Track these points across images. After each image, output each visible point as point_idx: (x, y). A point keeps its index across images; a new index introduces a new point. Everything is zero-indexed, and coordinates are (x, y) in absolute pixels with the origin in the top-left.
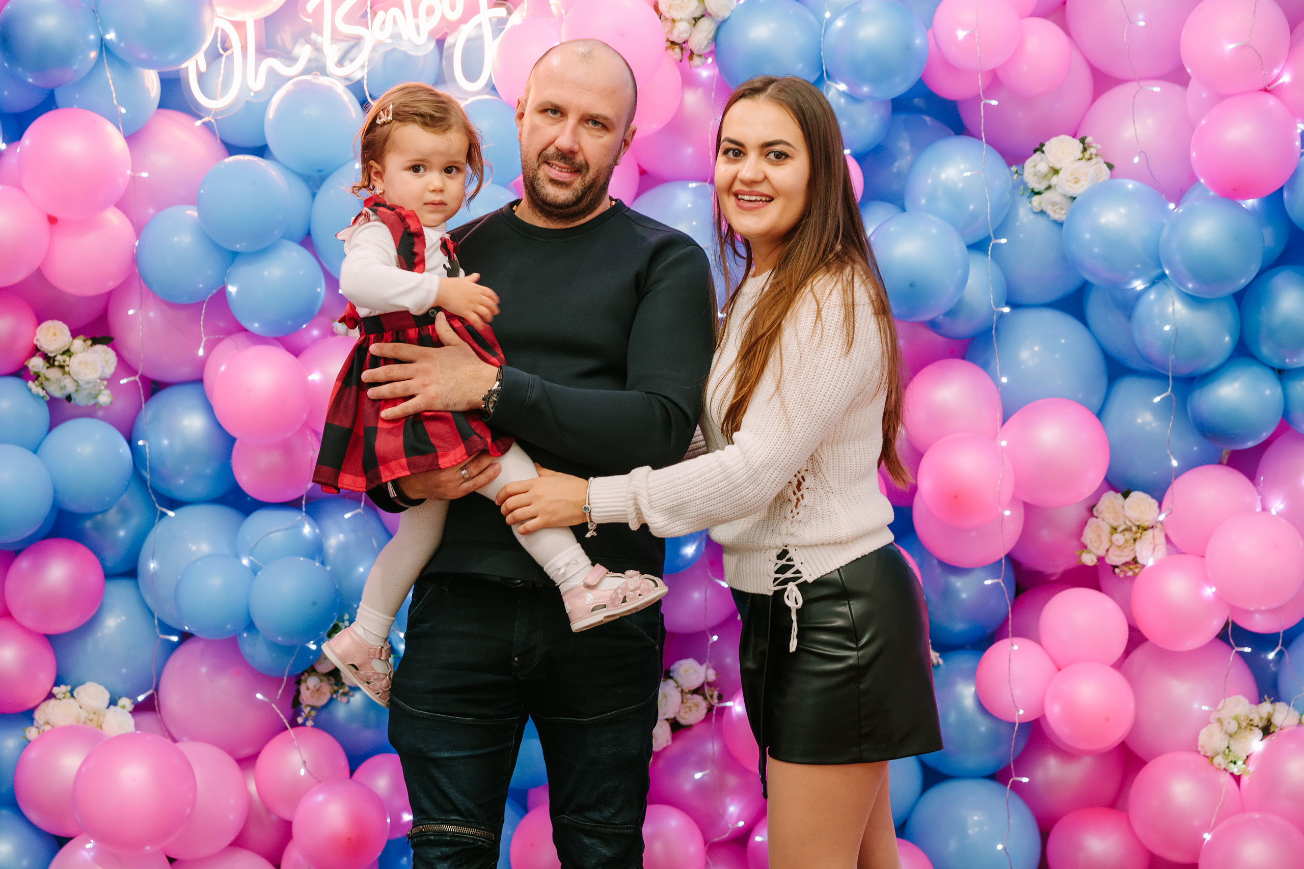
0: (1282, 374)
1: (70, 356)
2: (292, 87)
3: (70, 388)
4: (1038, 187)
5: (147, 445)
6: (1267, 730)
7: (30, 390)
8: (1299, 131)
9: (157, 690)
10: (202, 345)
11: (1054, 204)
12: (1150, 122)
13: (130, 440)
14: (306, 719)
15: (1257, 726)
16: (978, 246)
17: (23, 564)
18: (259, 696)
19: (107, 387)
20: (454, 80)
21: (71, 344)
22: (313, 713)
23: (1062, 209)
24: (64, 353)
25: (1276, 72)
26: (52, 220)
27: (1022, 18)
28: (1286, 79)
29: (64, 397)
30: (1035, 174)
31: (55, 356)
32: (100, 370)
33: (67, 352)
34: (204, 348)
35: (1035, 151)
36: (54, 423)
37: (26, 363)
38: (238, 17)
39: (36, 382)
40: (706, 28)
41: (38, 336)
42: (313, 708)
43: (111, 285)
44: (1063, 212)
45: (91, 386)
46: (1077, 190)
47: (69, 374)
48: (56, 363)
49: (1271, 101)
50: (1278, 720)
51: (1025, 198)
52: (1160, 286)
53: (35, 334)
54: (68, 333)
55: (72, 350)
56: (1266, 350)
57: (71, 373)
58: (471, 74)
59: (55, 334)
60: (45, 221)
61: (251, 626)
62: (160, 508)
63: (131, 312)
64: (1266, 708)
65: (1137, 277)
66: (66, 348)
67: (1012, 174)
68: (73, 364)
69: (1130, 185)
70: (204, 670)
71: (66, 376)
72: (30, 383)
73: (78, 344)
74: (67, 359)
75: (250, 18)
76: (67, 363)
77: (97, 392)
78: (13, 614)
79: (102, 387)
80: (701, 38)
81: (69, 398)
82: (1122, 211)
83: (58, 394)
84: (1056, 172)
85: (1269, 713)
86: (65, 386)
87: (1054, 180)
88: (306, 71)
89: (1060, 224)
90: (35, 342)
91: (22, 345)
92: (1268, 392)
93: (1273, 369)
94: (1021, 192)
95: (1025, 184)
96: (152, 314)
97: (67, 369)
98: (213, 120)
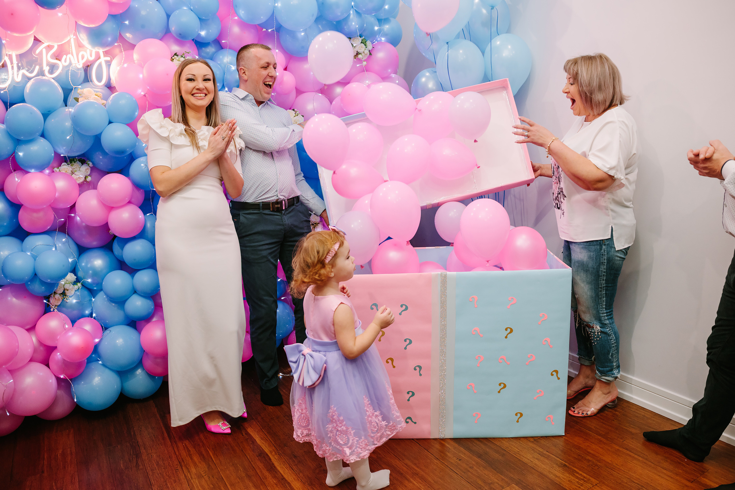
2: (34, 81)
14: (54, 309)
20: (91, 81)
22: (56, 307)
38: (10, 53)
42: (56, 306)
58: (99, 79)
61: (36, 277)
75: (14, 54)
88: (37, 75)
98: (7, 91)
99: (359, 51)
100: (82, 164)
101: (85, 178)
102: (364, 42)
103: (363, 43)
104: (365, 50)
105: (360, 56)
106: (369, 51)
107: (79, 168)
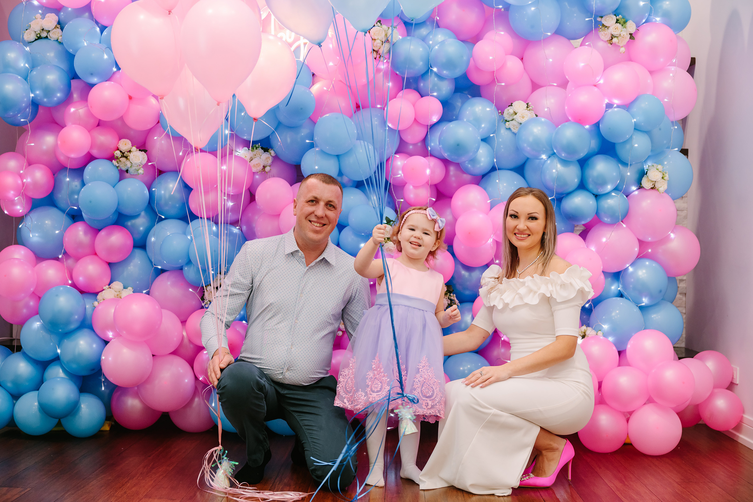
0: (597, 196)
1: (130, 153)
3: (129, 165)
4: (508, 119)
5: (156, 190)
6: (583, 337)
7: (113, 164)
8: (606, 102)
9: (150, 289)
10: (182, 151)
11: (514, 125)
12: (552, 101)
13: (149, 189)
15: (580, 335)
16: (484, 140)
17: (103, 233)
18: (190, 290)
19: (142, 167)
21: (131, 148)
23: (517, 128)
24: (127, 152)
25: (598, 79)
26: (130, 98)
27: (506, 55)
28: (602, 82)
29: (126, 170)
30: (508, 114)
31: (125, 152)
32: (141, 159)
33: (130, 151)
34: (182, 153)
35: (509, 106)
36: (121, 178)
37: (114, 152)
39: (116, 161)
40: (387, 46)
41: (119, 144)
43: (149, 126)
44: (517, 129)
45: (137, 165)
46: (523, 121)
47: (129, 160)
48: (125, 155)
49: (596, 89)
50: (587, 333)
51: (503, 123)
52: (552, 158)
53: (118, 143)
54: (131, 144)
55: (132, 150)
56: (591, 186)
57: (130, 159)
59: (125, 144)
60: (128, 98)
61: (189, 262)
62: (159, 215)
63: (155, 138)
64: (584, 327)
65: (543, 154)
66: (129, 150)
67: (499, 113)
68: (131, 156)
69: (543, 120)
70: (169, 283)
71: (128, 161)
72: (113, 161)
73: (134, 148)
74: (129, 153)
76: (129, 155)
77: (138, 169)
78: (97, 253)
79: (141, 167)
80: (384, 49)
81: (127, 171)
82: (539, 128)
83: (124, 168)
84: (516, 114)
85: (585, 329)
86: (127, 165)
87: (515, 117)
89: (515, 134)
90: (118, 146)
91: (113, 146)
92: (591, 202)
93: (593, 194)
94: (502, 121)
95: (504, 118)
96: (163, 142)
97: (128, 157)
99: (613, 33)
100: (264, 152)
101: (264, 167)
102: (622, 22)
103: (620, 23)
104: (621, 31)
105: (615, 40)
106: (631, 34)
107: (260, 156)
